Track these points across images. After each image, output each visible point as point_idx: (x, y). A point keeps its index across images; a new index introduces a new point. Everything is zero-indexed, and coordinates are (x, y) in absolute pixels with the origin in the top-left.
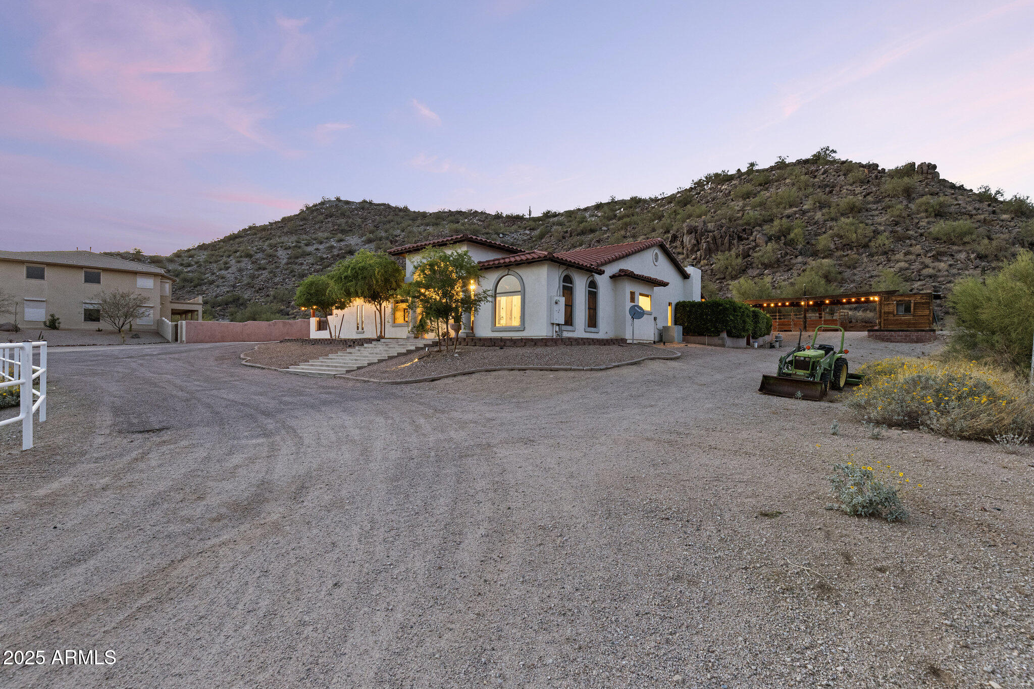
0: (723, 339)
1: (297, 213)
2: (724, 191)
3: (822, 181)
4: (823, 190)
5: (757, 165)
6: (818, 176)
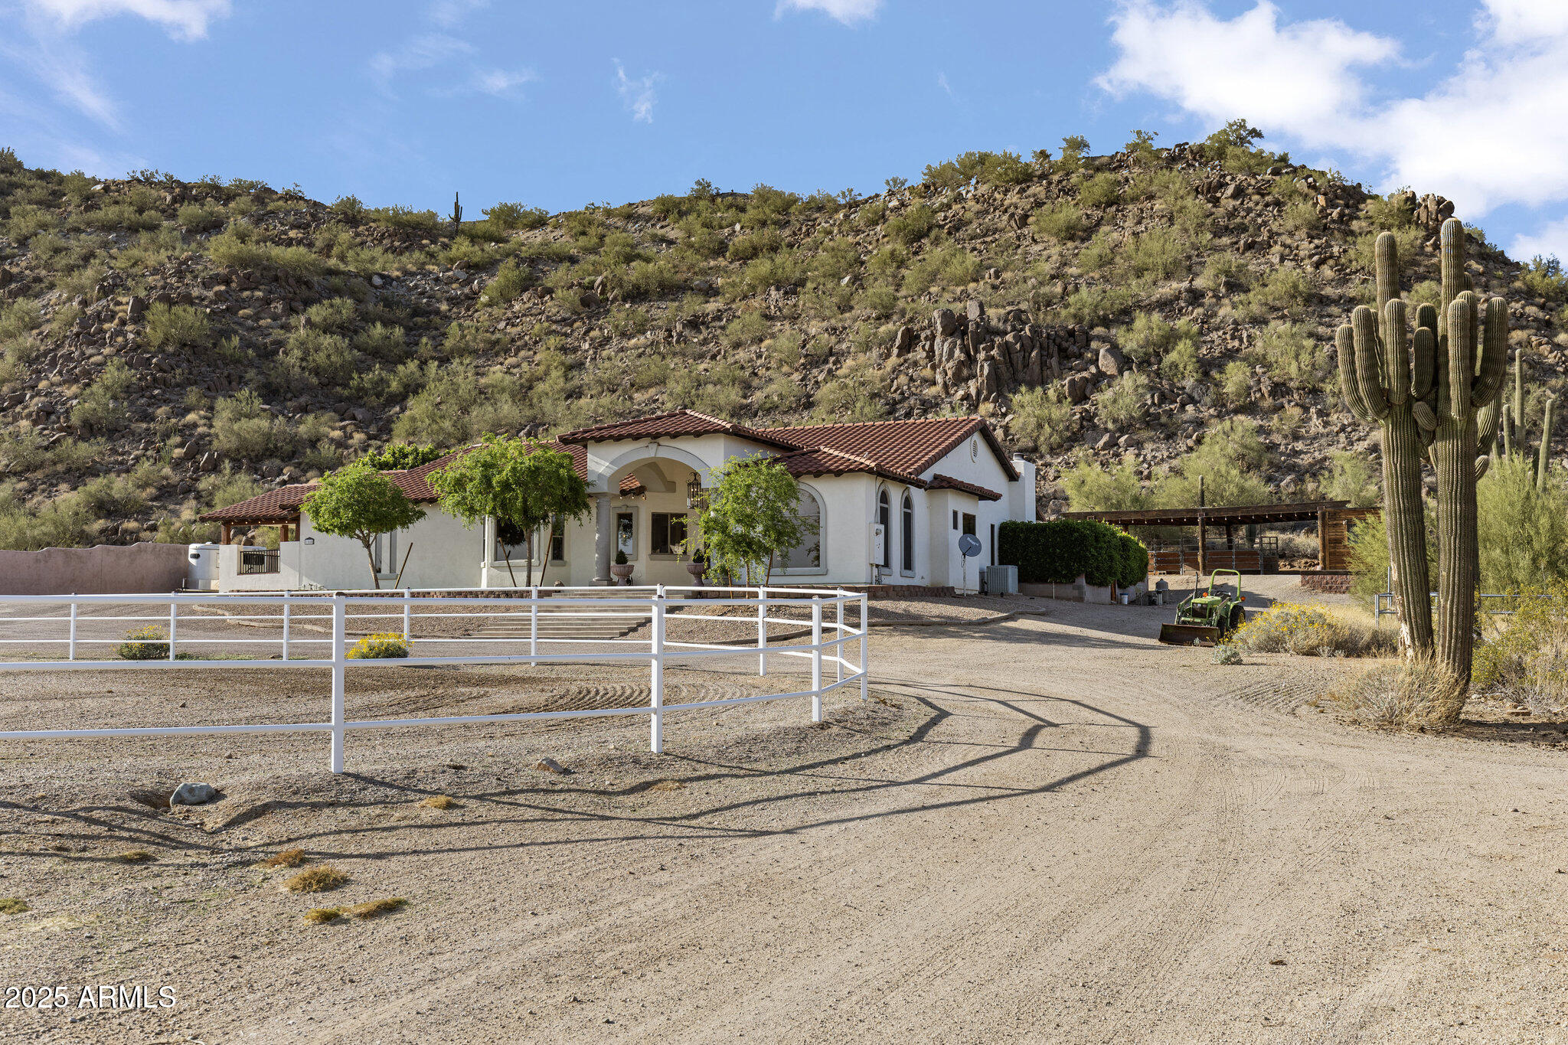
0: (1080, 588)
2: (1012, 210)
3: (1232, 214)
4: (1234, 240)
5: (1087, 146)
6: (1223, 202)
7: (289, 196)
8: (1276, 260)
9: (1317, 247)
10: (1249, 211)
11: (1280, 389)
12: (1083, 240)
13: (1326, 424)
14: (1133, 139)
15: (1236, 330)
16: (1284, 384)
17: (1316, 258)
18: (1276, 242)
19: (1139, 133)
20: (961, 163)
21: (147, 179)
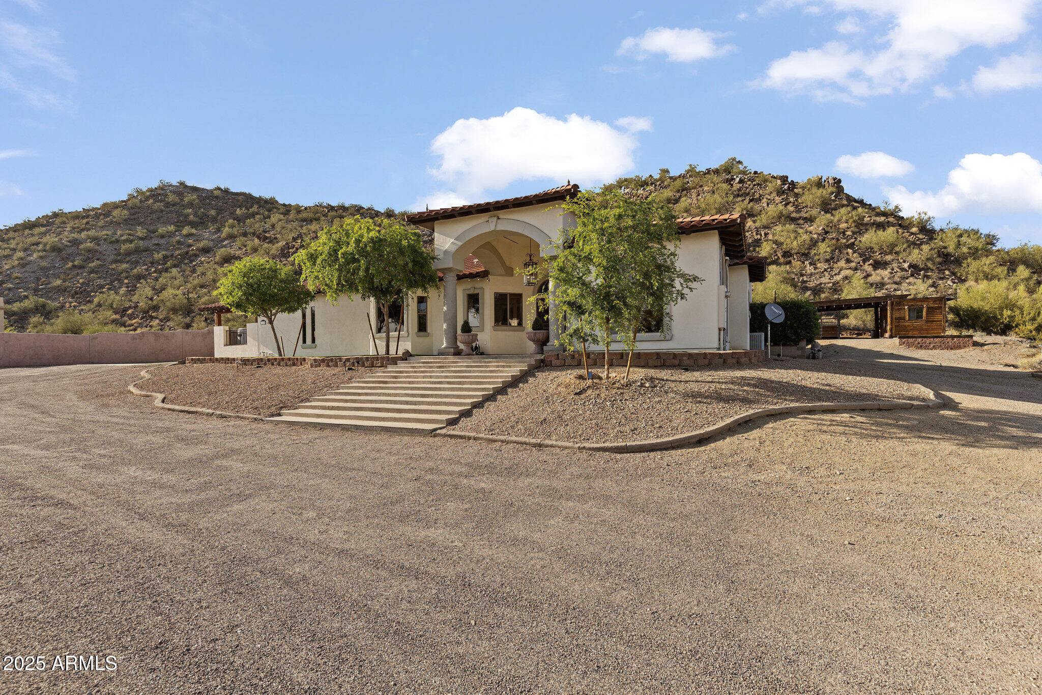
1: (125, 198)
2: (641, 196)
3: (739, 190)
4: (744, 198)
5: (668, 172)
6: (734, 185)
7: (369, 209)
8: (765, 205)
9: (783, 199)
10: (747, 188)
11: (787, 254)
12: (674, 204)
13: (815, 268)
14: (688, 168)
15: (757, 231)
16: (788, 252)
17: (784, 203)
18: (763, 198)
19: (690, 165)
20: (618, 182)
21: (320, 205)
